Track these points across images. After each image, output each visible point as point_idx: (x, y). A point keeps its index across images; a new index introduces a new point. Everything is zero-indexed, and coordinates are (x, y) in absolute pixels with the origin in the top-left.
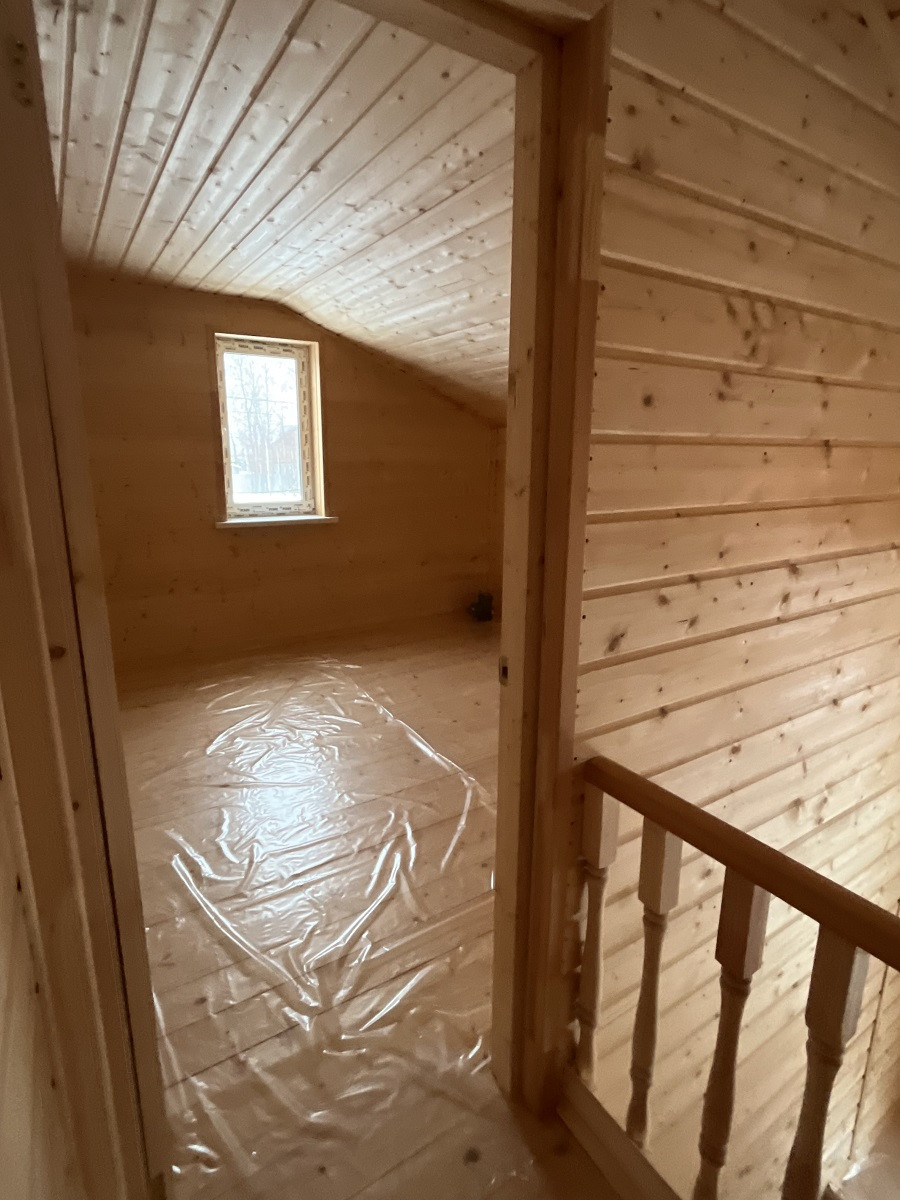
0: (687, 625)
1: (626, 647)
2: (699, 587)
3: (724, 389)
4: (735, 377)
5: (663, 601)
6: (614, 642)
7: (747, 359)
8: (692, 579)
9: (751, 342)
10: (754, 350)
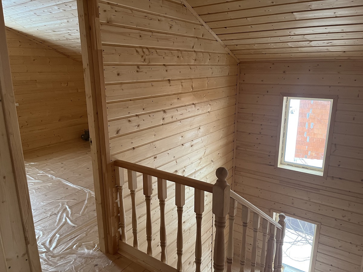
0: (137, 126)
1: (121, 133)
2: (139, 117)
3: (138, 70)
4: (140, 67)
5: (130, 121)
6: (118, 132)
7: (143, 62)
8: (137, 115)
9: (144, 58)
10: (144, 60)
